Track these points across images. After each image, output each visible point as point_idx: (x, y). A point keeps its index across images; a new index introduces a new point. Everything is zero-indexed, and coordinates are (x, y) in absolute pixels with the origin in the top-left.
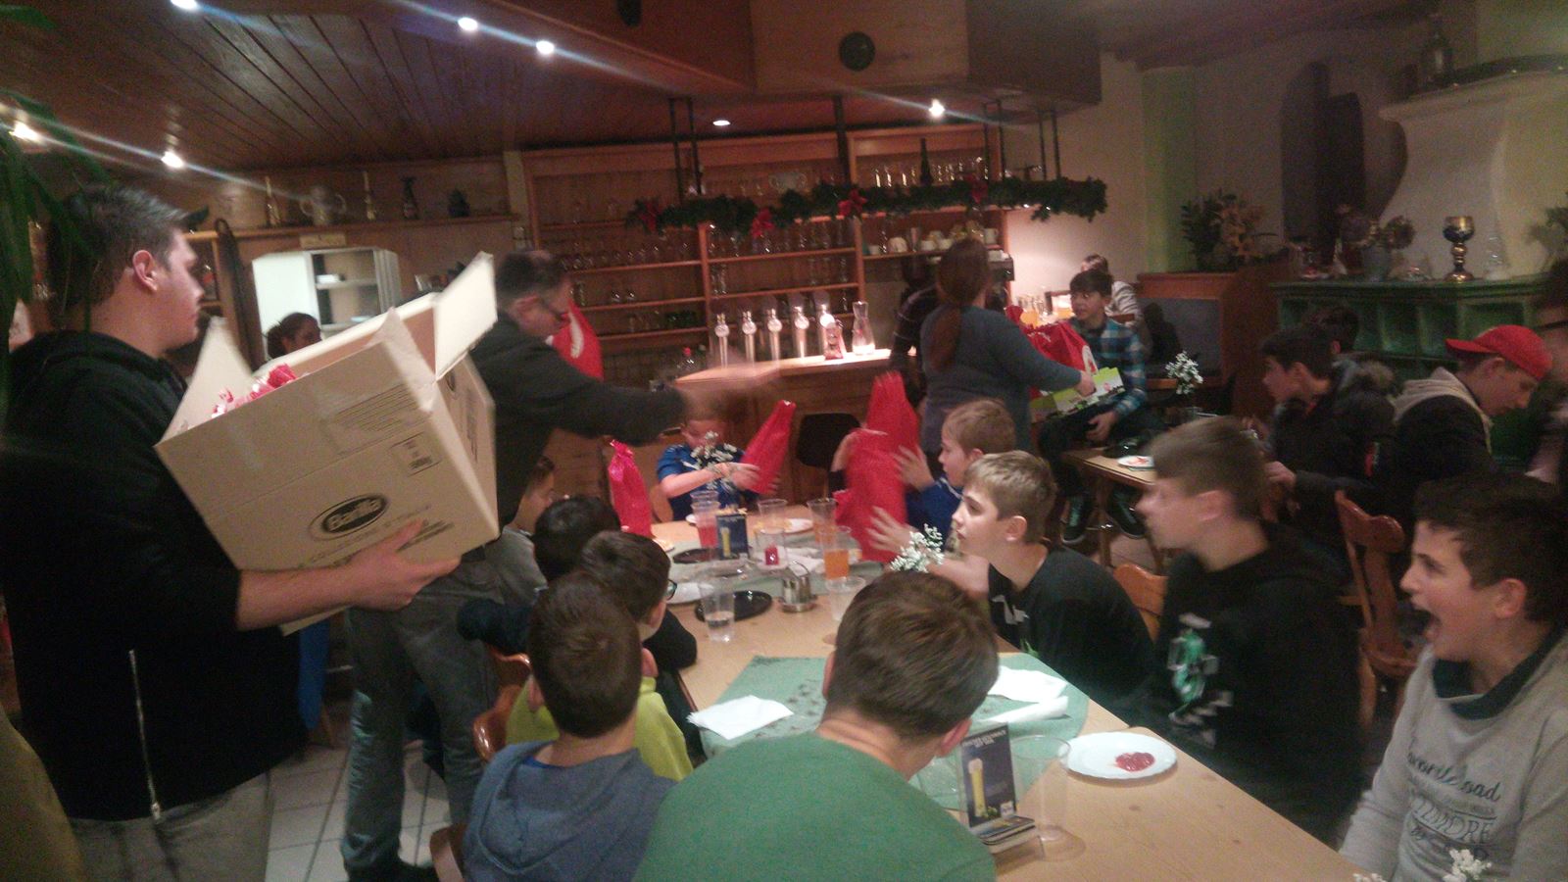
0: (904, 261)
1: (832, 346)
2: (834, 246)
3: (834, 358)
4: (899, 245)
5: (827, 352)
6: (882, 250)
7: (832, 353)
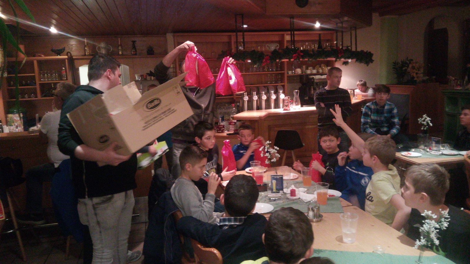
0: (301, 77)
2: (276, 71)
4: (299, 71)
6: (292, 72)
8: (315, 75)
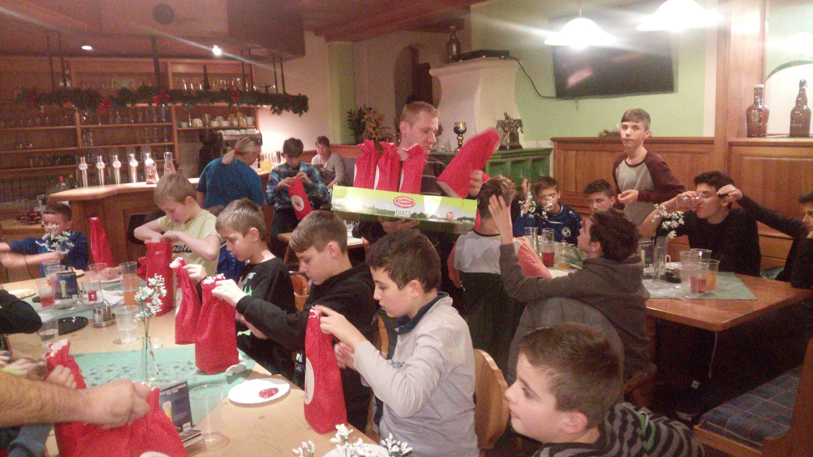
0: (201, 132)
1: (151, 177)
2: (160, 121)
3: (151, 183)
4: (198, 123)
5: (148, 180)
6: (188, 125)
7: (151, 180)
8: (225, 129)
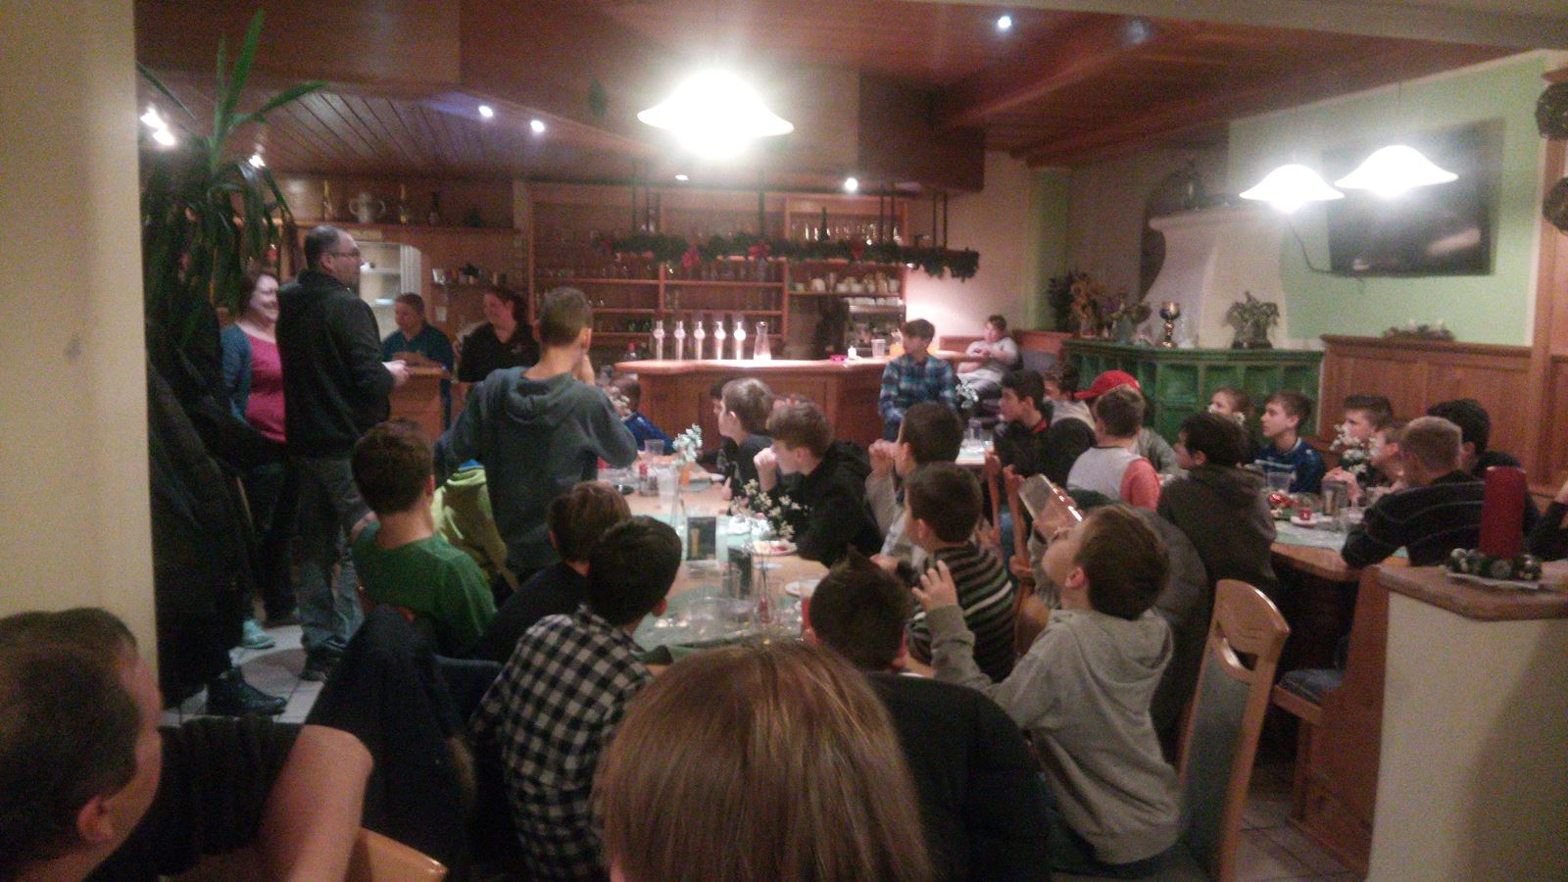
2: (768, 281)
4: (819, 285)
6: (805, 288)
8: (855, 296)
